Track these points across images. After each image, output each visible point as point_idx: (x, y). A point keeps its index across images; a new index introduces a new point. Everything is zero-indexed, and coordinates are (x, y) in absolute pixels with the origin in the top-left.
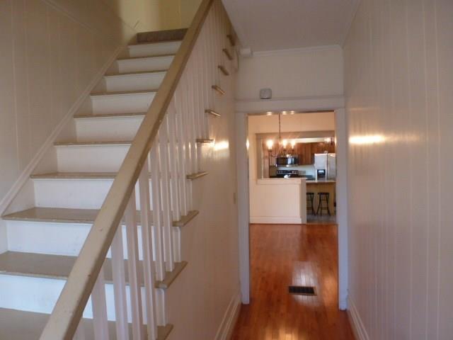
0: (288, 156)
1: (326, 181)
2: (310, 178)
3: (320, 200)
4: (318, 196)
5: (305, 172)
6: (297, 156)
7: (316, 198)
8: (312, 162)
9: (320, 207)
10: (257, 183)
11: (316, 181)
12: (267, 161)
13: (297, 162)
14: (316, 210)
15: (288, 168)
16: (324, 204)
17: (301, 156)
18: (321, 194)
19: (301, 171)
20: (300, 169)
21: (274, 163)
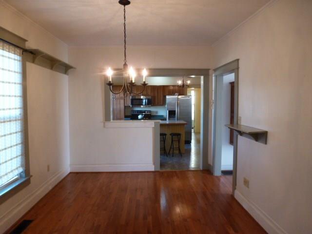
0: (142, 97)
1: (177, 122)
2: (162, 118)
3: (172, 141)
4: (171, 136)
5: (157, 112)
6: (150, 97)
7: (169, 139)
8: (163, 103)
9: (172, 148)
10: (104, 126)
11: (167, 122)
12: (122, 101)
13: (150, 103)
14: (167, 151)
15: (142, 108)
16: (176, 145)
17: (154, 97)
18: (173, 135)
19: (153, 112)
20: (152, 109)
21: (129, 103)
